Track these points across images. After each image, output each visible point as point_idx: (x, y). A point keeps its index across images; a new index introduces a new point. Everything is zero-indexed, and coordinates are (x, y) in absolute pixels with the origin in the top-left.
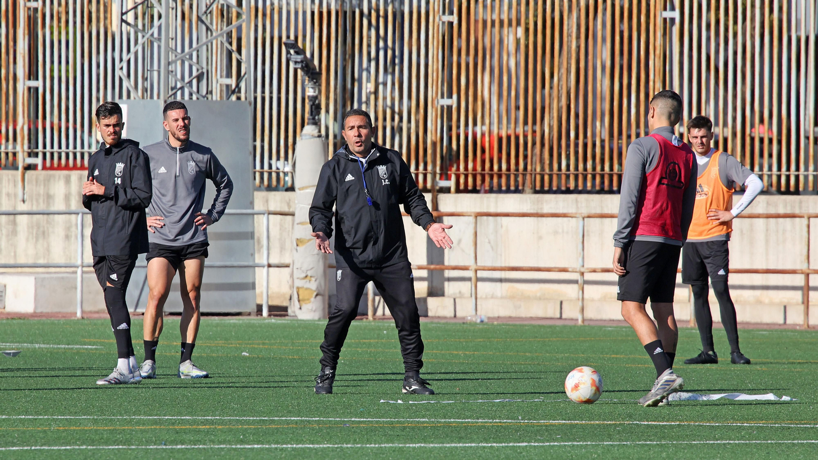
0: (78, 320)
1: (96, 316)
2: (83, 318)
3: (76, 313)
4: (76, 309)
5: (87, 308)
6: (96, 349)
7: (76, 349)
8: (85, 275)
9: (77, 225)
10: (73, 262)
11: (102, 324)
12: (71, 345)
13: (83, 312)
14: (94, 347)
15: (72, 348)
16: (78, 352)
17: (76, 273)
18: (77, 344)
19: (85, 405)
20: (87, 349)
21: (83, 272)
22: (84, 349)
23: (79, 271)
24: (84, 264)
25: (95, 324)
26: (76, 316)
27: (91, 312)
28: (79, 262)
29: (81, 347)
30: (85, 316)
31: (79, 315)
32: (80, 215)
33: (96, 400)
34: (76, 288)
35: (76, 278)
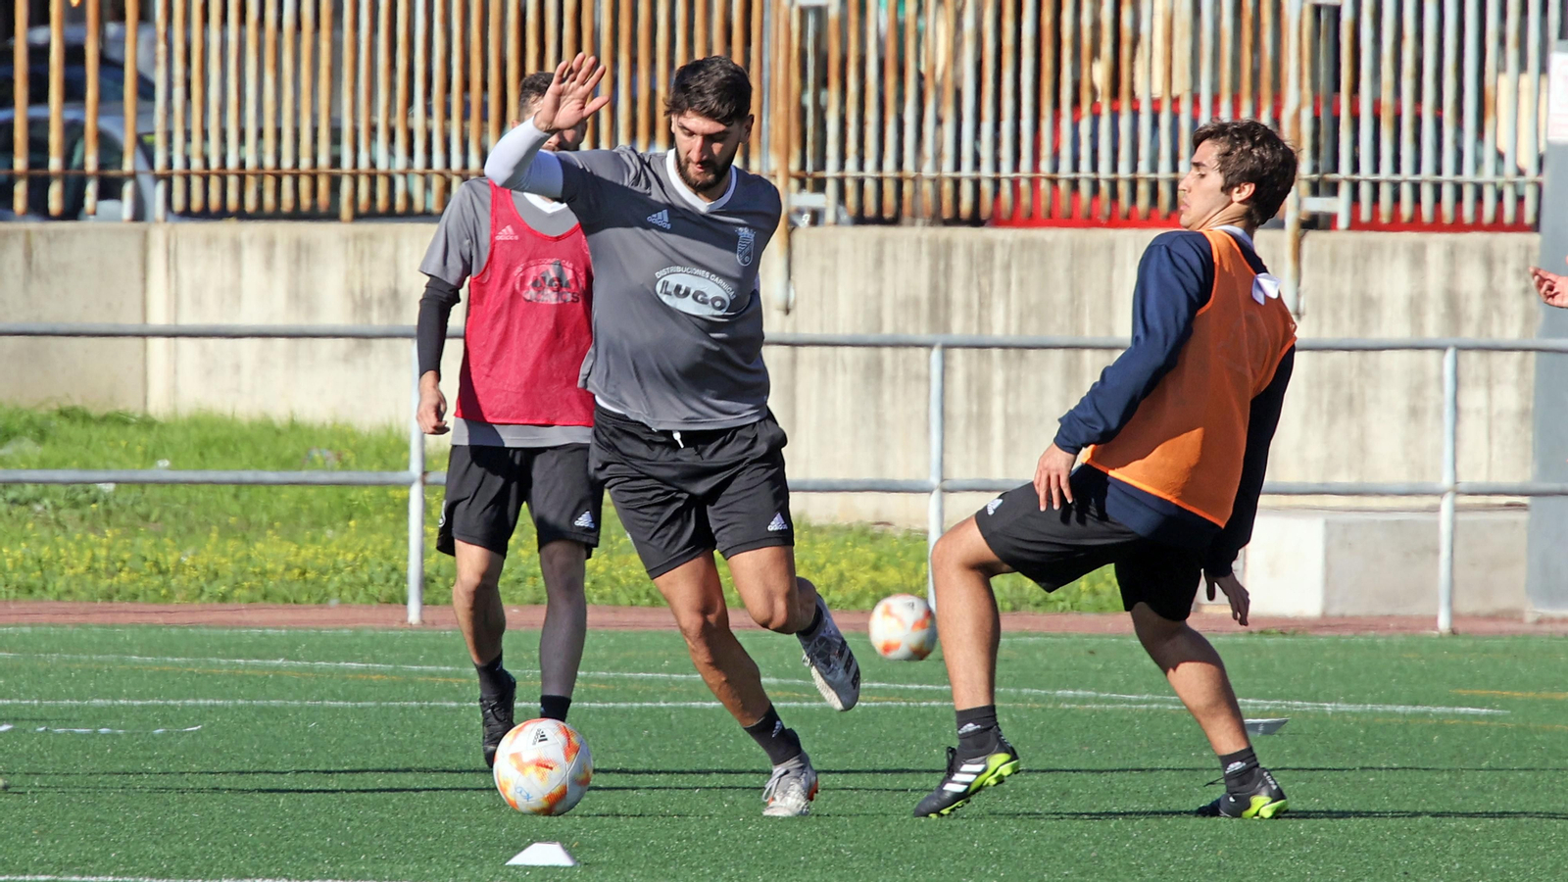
0: (1441, 636)
1: (1491, 626)
2: (1454, 632)
3: (1435, 619)
4: (1437, 610)
5: (1466, 606)
6: (1491, 717)
7: (1437, 715)
8: (1462, 517)
9: (1440, 379)
10: (1429, 480)
11: (1507, 650)
12: (1422, 705)
13: (1454, 616)
14: (1484, 711)
15: (1425, 714)
16: (1440, 726)
17: (1435, 509)
18: (1437, 702)
19: (1461, 868)
20: (1464, 716)
21: (1457, 509)
22: (1457, 716)
23: (1446, 505)
24: (1462, 487)
25: (1487, 651)
26: (1435, 627)
27: (1475, 617)
28: (1446, 481)
29: (1449, 710)
30: (1461, 627)
31: (1444, 623)
32: (1450, 354)
33: (1489, 855)
34: (1437, 552)
35: (1436, 525)
